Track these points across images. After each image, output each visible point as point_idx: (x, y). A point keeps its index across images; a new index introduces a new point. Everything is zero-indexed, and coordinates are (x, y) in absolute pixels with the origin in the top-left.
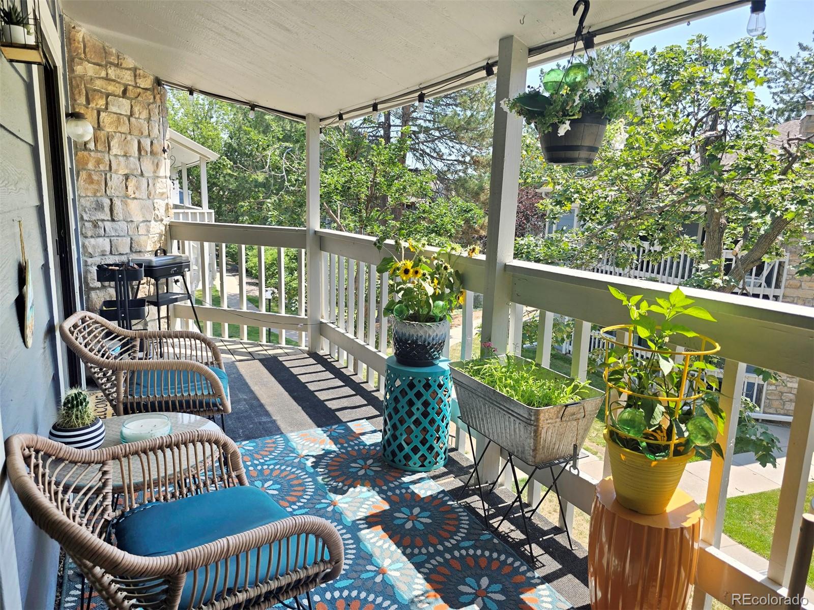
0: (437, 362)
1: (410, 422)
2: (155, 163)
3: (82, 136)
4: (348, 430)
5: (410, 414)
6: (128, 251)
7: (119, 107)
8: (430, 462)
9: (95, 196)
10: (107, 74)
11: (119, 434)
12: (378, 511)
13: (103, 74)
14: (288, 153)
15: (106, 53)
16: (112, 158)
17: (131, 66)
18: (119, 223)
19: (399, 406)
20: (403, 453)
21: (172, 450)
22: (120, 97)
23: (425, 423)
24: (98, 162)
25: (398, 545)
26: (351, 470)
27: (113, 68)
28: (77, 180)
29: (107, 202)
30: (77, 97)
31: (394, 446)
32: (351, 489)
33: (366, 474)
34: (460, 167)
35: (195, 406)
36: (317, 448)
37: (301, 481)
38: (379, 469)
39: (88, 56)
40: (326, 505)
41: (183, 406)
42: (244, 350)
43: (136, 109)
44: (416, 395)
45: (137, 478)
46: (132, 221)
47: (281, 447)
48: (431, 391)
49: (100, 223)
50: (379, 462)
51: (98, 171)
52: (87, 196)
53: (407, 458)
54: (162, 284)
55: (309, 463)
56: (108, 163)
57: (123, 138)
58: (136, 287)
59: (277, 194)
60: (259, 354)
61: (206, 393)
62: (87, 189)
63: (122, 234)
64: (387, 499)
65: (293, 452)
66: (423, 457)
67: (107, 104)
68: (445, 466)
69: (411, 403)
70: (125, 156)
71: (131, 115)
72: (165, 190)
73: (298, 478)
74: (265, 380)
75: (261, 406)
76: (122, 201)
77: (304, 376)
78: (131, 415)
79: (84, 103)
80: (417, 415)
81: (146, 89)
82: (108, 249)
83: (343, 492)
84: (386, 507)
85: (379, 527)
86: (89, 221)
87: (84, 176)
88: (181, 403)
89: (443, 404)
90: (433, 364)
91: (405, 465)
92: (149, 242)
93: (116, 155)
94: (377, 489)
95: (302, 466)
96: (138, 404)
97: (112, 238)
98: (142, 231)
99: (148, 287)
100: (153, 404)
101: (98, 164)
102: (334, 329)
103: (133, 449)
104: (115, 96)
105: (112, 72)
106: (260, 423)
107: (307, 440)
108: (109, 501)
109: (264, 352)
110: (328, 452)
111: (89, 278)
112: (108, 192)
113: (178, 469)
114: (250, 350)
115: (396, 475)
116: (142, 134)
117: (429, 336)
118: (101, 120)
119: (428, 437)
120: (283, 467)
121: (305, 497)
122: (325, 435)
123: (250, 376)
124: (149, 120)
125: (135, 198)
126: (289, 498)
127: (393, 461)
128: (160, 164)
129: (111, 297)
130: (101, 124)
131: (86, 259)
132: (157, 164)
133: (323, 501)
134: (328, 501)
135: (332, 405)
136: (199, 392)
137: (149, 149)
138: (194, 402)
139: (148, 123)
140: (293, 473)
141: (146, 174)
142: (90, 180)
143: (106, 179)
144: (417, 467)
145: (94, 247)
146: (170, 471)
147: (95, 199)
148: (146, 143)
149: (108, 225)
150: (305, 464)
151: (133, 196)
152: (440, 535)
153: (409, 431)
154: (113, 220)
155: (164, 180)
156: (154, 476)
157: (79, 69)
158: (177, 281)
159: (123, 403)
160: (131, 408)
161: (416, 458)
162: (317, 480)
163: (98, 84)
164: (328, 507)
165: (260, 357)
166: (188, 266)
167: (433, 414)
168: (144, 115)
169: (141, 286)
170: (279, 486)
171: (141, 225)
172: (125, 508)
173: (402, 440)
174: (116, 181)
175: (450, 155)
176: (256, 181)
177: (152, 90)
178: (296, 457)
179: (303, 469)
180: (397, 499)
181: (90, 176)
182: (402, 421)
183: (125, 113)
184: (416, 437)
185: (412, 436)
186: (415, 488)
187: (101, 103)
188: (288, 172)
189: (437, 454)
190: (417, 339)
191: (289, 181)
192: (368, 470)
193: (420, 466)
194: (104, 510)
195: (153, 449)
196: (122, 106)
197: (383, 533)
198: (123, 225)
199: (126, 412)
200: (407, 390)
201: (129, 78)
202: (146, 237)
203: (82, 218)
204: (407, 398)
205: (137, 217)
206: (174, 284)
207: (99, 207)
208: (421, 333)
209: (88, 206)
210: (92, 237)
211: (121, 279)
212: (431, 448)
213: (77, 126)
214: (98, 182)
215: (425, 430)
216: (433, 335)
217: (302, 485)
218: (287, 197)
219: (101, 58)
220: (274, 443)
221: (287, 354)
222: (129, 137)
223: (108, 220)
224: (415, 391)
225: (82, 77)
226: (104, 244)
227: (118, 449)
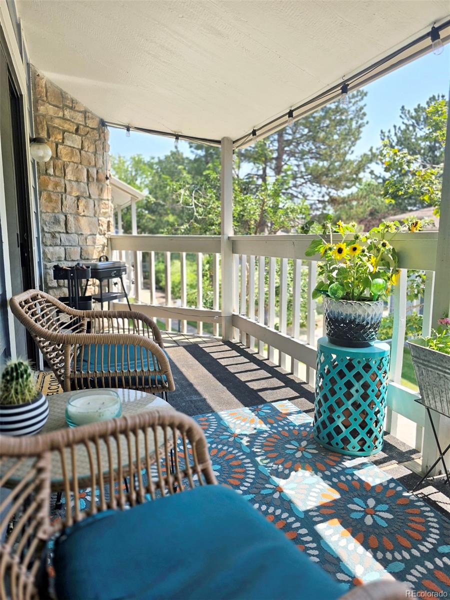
0: (372, 343)
1: (348, 404)
2: (100, 188)
3: (43, 158)
4: (273, 409)
5: (349, 396)
6: (79, 258)
7: (73, 141)
8: (369, 447)
9: (53, 212)
10: (64, 115)
11: (64, 411)
12: (328, 500)
13: (61, 114)
14: (196, 191)
15: (63, 97)
16: (67, 182)
17: (82, 110)
18: (72, 235)
19: (336, 388)
20: (341, 436)
21: (127, 437)
22: (73, 134)
23: (364, 405)
24: (56, 185)
25: (366, 546)
26: (288, 451)
27: (68, 110)
28: (40, 199)
29: (62, 218)
30: (40, 131)
31: (331, 428)
32: (293, 473)
33: (303, 456)
34: (320, 206)
35: (140, 384)
36: (248, 427)
37: (240, 462)
38: (316, 452)
39: (49, 99)
40: (271, 491)
41: (128, 383)
42: (170, 339)
43: (86, 144)
44: (355, 376)
45: (83, 471)
46: (82, 234)
47: (214, 425)
48: (371, 372)
49: (57, 235)
50: (314, 444)
51: (56, 192)
52: (47, 212)
53: (346, 441)
54: (105, 286)
55: (245, 441)
56: (64, 186)
57: (75, 167)
58: (84, 287)
59: (188, 222)
60: (182, 342)
61: (152, 369)
62: (48, 206)
63: (74, 244)
64: (334, 486)
65: (226, 431)
66: (363, 442)
67: (63, 138)
68: (383, 450)
69: (349, 385)
70: (77, 181)
71: (82, 148)
72: (107, 210)
73: (236, 458)
74: (191, 363)
75: (191, 385)
76: (74, 217)
77: (222, 360)
78: (78, 391)
79: (46, 136)
80: (356, 397)
81: (93, 129)
82: (63, 256)
83: (286, 477)
84: (337, 496)
85: (336, 521)
86: (49, 233)
87: (45, 196)
88: (127, 379)
89: (382, 386)
90: (369, 346)
91: (343, 448)
92: (95, 251)
93: (70, 181)
94: (320, 474)
95: (238, 445)
96: (86, 379)
97: (66, 247)
98: (89, 242)
99: (93, 288)
100: (100, 380)
101: (56, 187)
102: (245, 320)
103: (78, 436)
104: (70, 132)
105: (68, 114)
106: (191, 401)
107: (237, 418)
108: (45, 512)
109: (187, 340)
110: (261, 432)
111: (48, 279)
112: (64, 210)
113: (134, 459)
114: (174, 339)
115: (336, 459)
116: (90, 164)
117: (368, 315)
118: (59, 151)
119: (367, 420)
120: (220, 446)
121: (247, 480)
122: (253, 414)
123: (177, 359)
124: (95, 153)
125: (84, 216)
126: (231, 481)
127: (329, 443)
128: (103, 189)
129: (65, 294)
130: (59, 154)
131: (45, 263)
132: (102, 189)
133: (267, 486)
134: (272, 487)
135: (254, 386)
136: (145, 368)
137: (95, 177)
138: (140, 379)
139: (95, 155)
140: (231, 452)
141: (93, 197)
142: (50, 199)
143: (62, 199)
144: (355, 452)
145: (52, 253)
146: (125, 461)
147: (54, 214)
148: (93, 171)
149: (63, 236)
150: (241, 443)
151: (82, 214)
152: (409, 535)
153: (347, 413)
154: (67, 233)
155: (107, 202)
156: (105, 468)
157: (42, 109)
158: (116, 284)
159: (71, 379)
160: (79, 384)
161: (354, 442)
162: (256, 460)
163: (57, 122)
164: (273, 493)
165: (184, 344)
166: (125, 270)
167: (372, 396)
168: (92, 149)
169: (88, 287)
170: (220, 467)
171: (89, 237)
172: (67, 521)
173: (339, 423)
174: (69, 200)
175: (312, 196)
176: (168, 221)
177: (98, 129)
178: (230, 436)
179: (239, 447)
180: (345, 487)
181: (49, 196)
182: (339, 403)
183: (77, 147)
184: (355, 420)
185: (351, 419)
186: (360, 474)
187: (59, 137)
188: (196, 206)
189: (376, 438)
190: (355, 319)
191: (197, 212)
192: (304, 452)
193: (359, 451)
194: (40, 524)
195: (104, 436)
196: (75, 141)
197: (342, 529)
198: (75, 237)
199: (73, 388)
200: (346, 371)
201: (81, 119)
202: (92, 247)
203: (43, 230)
204: (345, 380)
205: (86, 231)
206: (114, 286)
207: (56, 221)
208: (360, 312)
209: (48, 220)
210: (51, 245)
211: (72, 278)
212: (370, 432)
213: (39, 149)
214: (56, 202)
215: (365, 413)
216: (372, 314)
217: (241, 466)
218: (196, 225)
219: (60, 102)
220: (207, 421)
221: (205, 342)
222: (80, 166)
223: (63, 233)
224: (354, 372)
225: (44, 116)
226: (60, 251)
227: (58, 436)
